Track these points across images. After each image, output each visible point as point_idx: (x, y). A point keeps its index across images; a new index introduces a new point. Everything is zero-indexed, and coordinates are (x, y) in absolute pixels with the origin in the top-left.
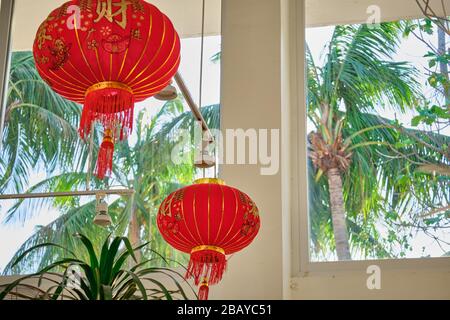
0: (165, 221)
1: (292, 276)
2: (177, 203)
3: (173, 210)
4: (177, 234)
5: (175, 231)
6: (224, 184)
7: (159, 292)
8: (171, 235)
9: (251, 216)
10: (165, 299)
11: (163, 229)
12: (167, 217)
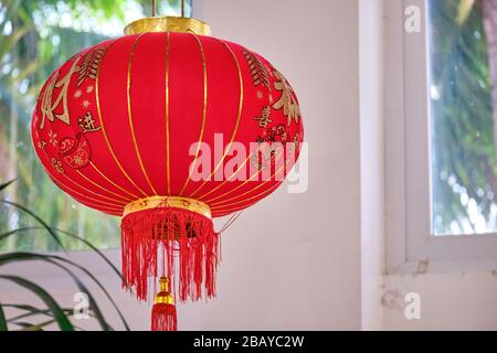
0: (52, 135)
1: (386, 273)
2: (83, 87)
3: (74, 105)
4: (85, 168)
5: (78, 160)
6: (207, 32)
7: (34, 311)
8: (69, 169)
9: (280, 116)
10: (55, 327)
11: (47, 155)
12: (56, 125)
